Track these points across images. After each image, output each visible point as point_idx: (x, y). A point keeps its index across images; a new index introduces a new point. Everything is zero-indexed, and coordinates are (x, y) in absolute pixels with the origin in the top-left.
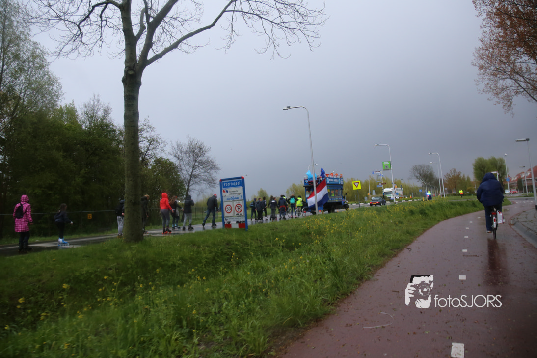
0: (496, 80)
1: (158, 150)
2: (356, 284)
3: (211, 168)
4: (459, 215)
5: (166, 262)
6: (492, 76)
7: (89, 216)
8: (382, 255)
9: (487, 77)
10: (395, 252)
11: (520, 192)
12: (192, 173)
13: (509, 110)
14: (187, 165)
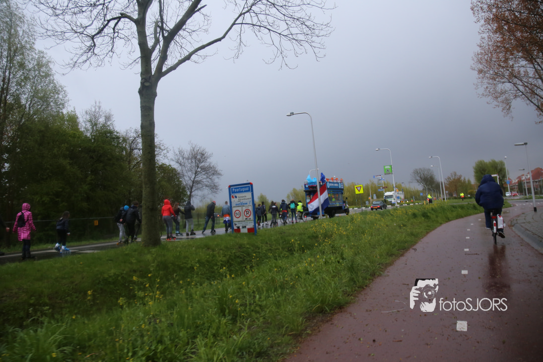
0: (494, 84)
1: (161, 156)
3: (213, 174)
4: (460, 218)
6: (491, 81)
7: (95, 223)
8: (390, 254)
9: (487, 81)
10: (401, 252)
11: (520, 195)
12: (194, 179)
13: (508, 114)
14: (189, 171)
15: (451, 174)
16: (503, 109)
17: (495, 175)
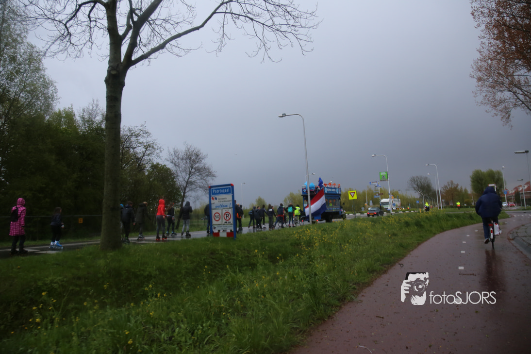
0: (494, 93)
1: (154, 156)
2: (337, 306)
3: (207, 175)
4: (455, 228)
5: (142, 272)
6: (490, 89)
7: (80, 221)
8: (371, 271)
9: (486, 89)
10: (385, 267)
11: (518, 205)
12: (188, 180)
13: (507, 123)
14: (183, 172)
15: (448, 182)
16: (502, 118)
17: (493, 185)
